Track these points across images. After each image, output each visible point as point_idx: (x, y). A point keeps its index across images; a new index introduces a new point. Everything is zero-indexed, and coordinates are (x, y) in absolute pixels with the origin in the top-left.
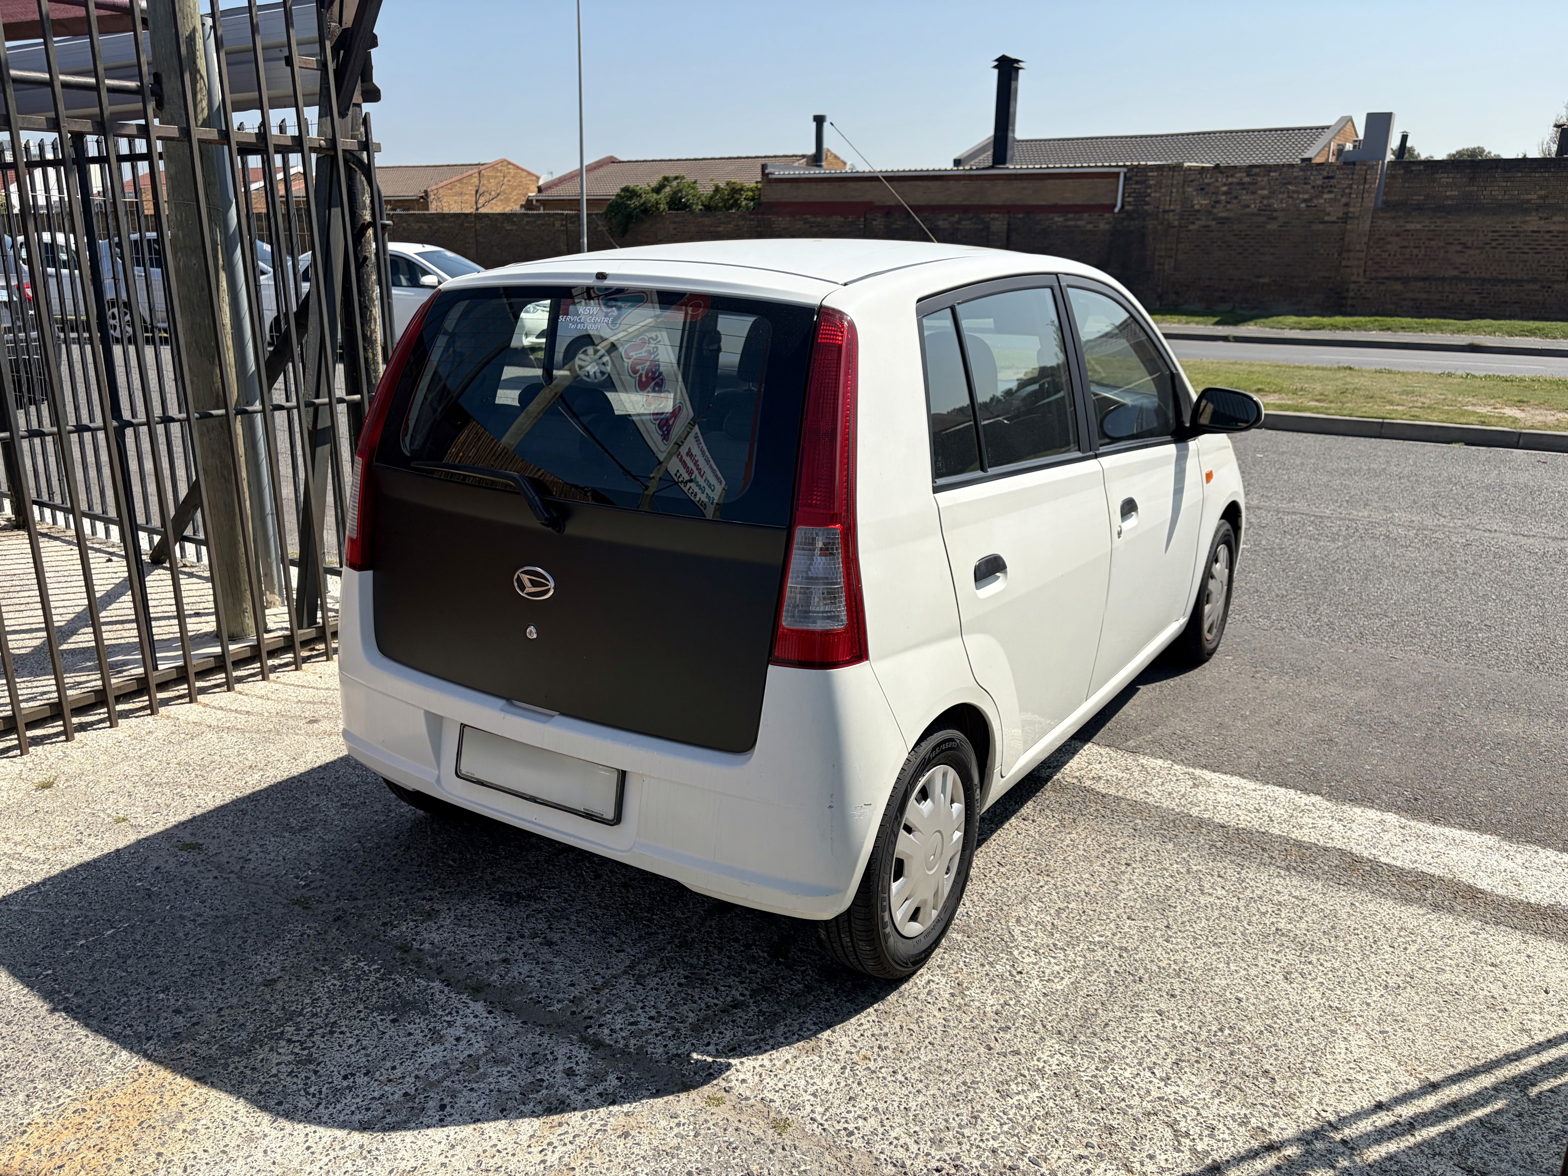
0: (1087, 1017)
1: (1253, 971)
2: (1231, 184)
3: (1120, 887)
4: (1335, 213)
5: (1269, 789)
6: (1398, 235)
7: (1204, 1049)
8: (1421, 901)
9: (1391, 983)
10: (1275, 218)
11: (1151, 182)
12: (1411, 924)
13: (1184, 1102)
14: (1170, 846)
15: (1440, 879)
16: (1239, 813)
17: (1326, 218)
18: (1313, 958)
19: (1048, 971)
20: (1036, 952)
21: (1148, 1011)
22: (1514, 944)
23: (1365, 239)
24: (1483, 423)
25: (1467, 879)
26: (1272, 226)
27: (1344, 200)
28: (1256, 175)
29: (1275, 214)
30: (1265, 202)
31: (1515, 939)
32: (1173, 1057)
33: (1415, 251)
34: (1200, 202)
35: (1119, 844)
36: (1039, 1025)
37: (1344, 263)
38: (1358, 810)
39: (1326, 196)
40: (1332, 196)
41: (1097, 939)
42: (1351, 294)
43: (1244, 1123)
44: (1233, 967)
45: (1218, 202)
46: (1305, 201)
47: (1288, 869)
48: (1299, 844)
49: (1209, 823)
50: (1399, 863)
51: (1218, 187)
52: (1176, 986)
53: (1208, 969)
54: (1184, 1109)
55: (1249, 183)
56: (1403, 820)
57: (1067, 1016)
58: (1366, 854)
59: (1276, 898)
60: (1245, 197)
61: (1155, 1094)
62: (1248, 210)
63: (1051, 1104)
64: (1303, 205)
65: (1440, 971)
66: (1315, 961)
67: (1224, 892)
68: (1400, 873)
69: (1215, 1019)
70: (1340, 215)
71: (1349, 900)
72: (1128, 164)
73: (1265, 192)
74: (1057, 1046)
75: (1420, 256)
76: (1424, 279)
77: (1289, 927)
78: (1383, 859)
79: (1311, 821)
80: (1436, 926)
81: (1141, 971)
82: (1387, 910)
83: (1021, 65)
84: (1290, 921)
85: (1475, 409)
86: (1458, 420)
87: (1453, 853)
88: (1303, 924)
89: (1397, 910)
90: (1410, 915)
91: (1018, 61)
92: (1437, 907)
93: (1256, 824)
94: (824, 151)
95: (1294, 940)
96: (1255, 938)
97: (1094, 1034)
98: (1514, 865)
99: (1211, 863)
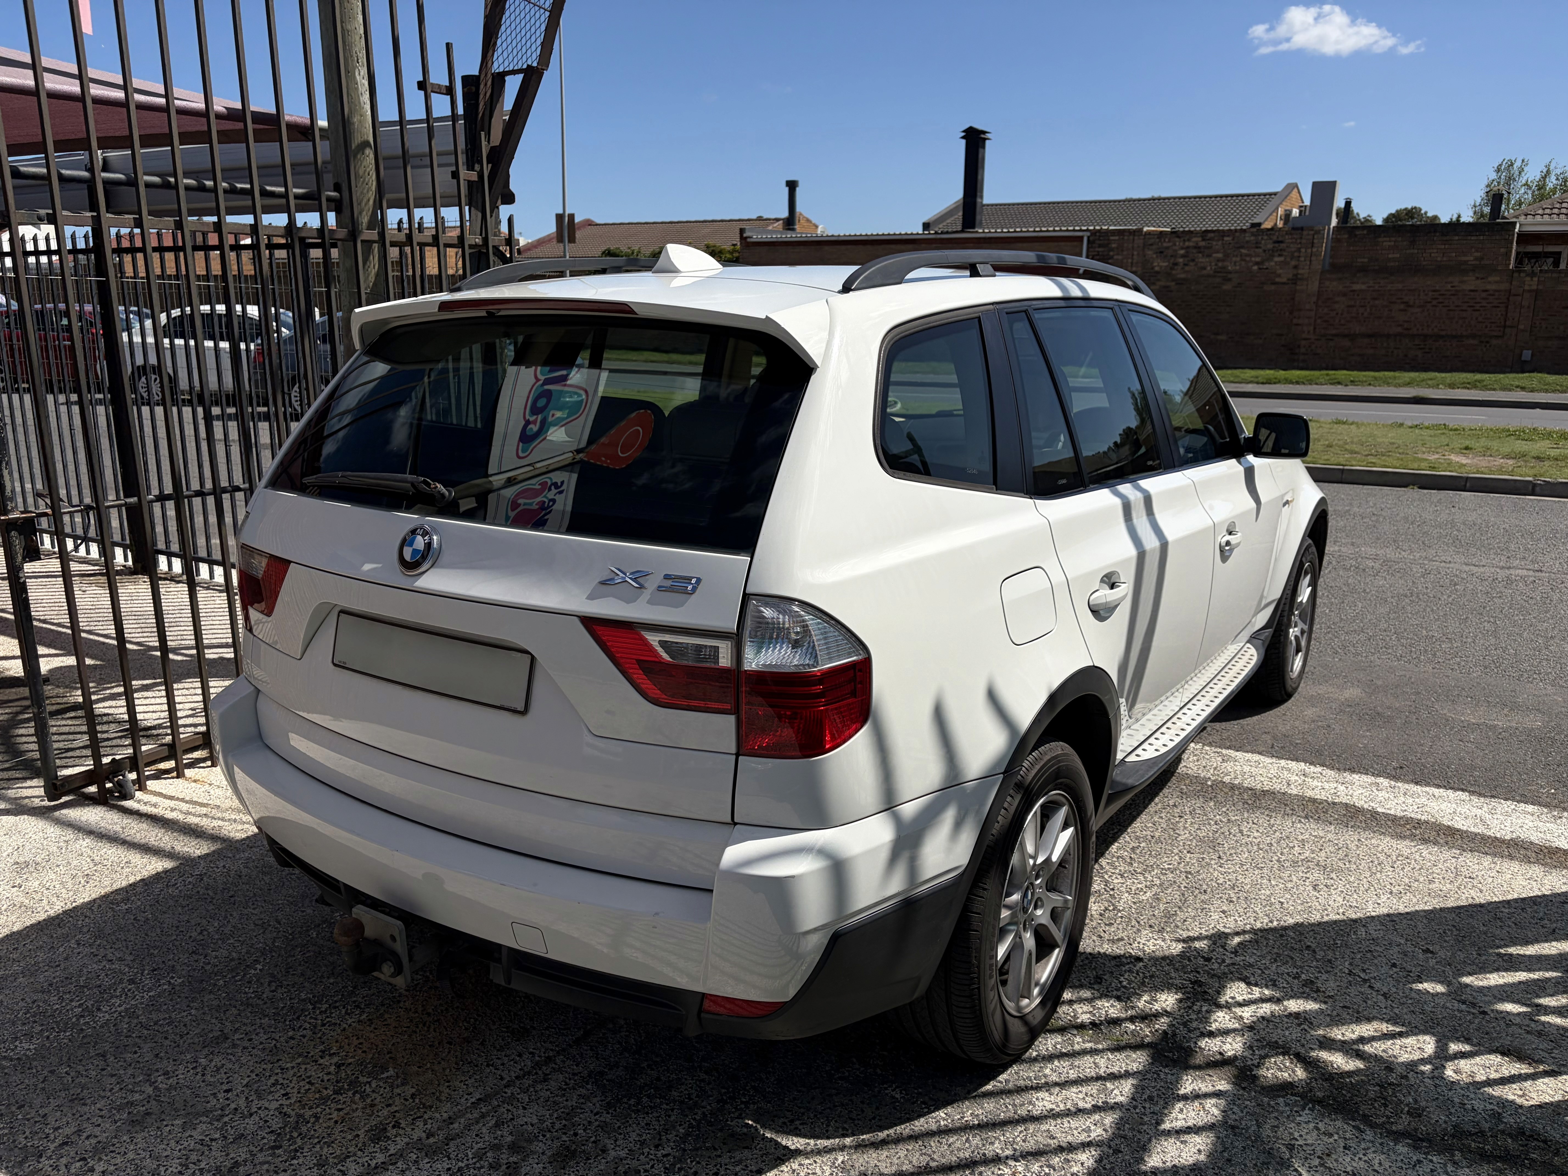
1: (1289, 885)
2: (1188, 247)
3: (1177, 831)
4: (1285, 275)
5: (1283, 762)
6: (1345, 295)
8: (1412, 837)
9: (1394, 890)
10: (1230, 280)
11: (1114, 246)
12: (1406, 852)
13: (1251, 965)
14: (1212, 804)
15: (1427, 822)
16: (1262, 779)
17: (1277, 280)
18: (1333, 875)
19: (1133, 888)
20: (1122, 876)
21: (1215, 912)
22: (1486, 864)
23: (1314, 299)
24: (1433, 468)
25: (1446, 822)
26: (1227, 287)
27: (1293, 263)
28: (1211, 239)
29: (1230, 276)
30: (1220, 264)
31: (1487, 861)
33: (1361, 310)
34: (1159, 264)
35: (1171, 803)
36: (1134, 922)
37: (1295, 321)
38: (1356, 776)
39: (1277, 259)
40: (1282, 259)
41: (1167, 866)
42: (1303, 350)
43: (1297, 977)
44: (1273, 883)
45: (1176, 264)
46: (1257, 263)
47: (1306, 817)
48: (1313, 801)
49: (1239, 787)
50: (1392, 812)
51: (1176, 251)
52: (1233, 895)
53: (1254, 884)
54: (1251, 970)
55: (1205, 247)
56: (1393, 783)
57: (1154, 915)
58: (1366, 806)
59: (1300, 837)
60: (1202, 260)
61: (1228, 961)
62: (1204, 272)
63: (1154, 969)
64: (1255, 268)
65: (1430, 882)
66: (1335, 878)
67: (1259, 834)
68: (1394, 820)
69: (1266, 915)
70: (1290, 276)
71: (1356, 837)
72: (1091, 228)
73: (1220, 255)
74: (1150, 935)
75: (1366, 314)
76: (1369, 336)
77: (1312, 856)
78: (1380, 810)
79: (1320, 784)
80: (1425, 853)
81: (1205, 887)
82: (1386, 843)
83: (988, 135)
84: (1313, 852)
85: (1425, 456)
86: (1410, 466)
87: (1434, 804)
88: (1323, 854)
89: (1394, 843)
90: (1404, 847)
91: (984, 132)
92: (1425, 841)
93: (1277, 787)
94: (797, 215)
95: (1317, 865)
96: (1288, 864)
97: (1177, 927)
98: (1483, 812)
99: (1246, 815)
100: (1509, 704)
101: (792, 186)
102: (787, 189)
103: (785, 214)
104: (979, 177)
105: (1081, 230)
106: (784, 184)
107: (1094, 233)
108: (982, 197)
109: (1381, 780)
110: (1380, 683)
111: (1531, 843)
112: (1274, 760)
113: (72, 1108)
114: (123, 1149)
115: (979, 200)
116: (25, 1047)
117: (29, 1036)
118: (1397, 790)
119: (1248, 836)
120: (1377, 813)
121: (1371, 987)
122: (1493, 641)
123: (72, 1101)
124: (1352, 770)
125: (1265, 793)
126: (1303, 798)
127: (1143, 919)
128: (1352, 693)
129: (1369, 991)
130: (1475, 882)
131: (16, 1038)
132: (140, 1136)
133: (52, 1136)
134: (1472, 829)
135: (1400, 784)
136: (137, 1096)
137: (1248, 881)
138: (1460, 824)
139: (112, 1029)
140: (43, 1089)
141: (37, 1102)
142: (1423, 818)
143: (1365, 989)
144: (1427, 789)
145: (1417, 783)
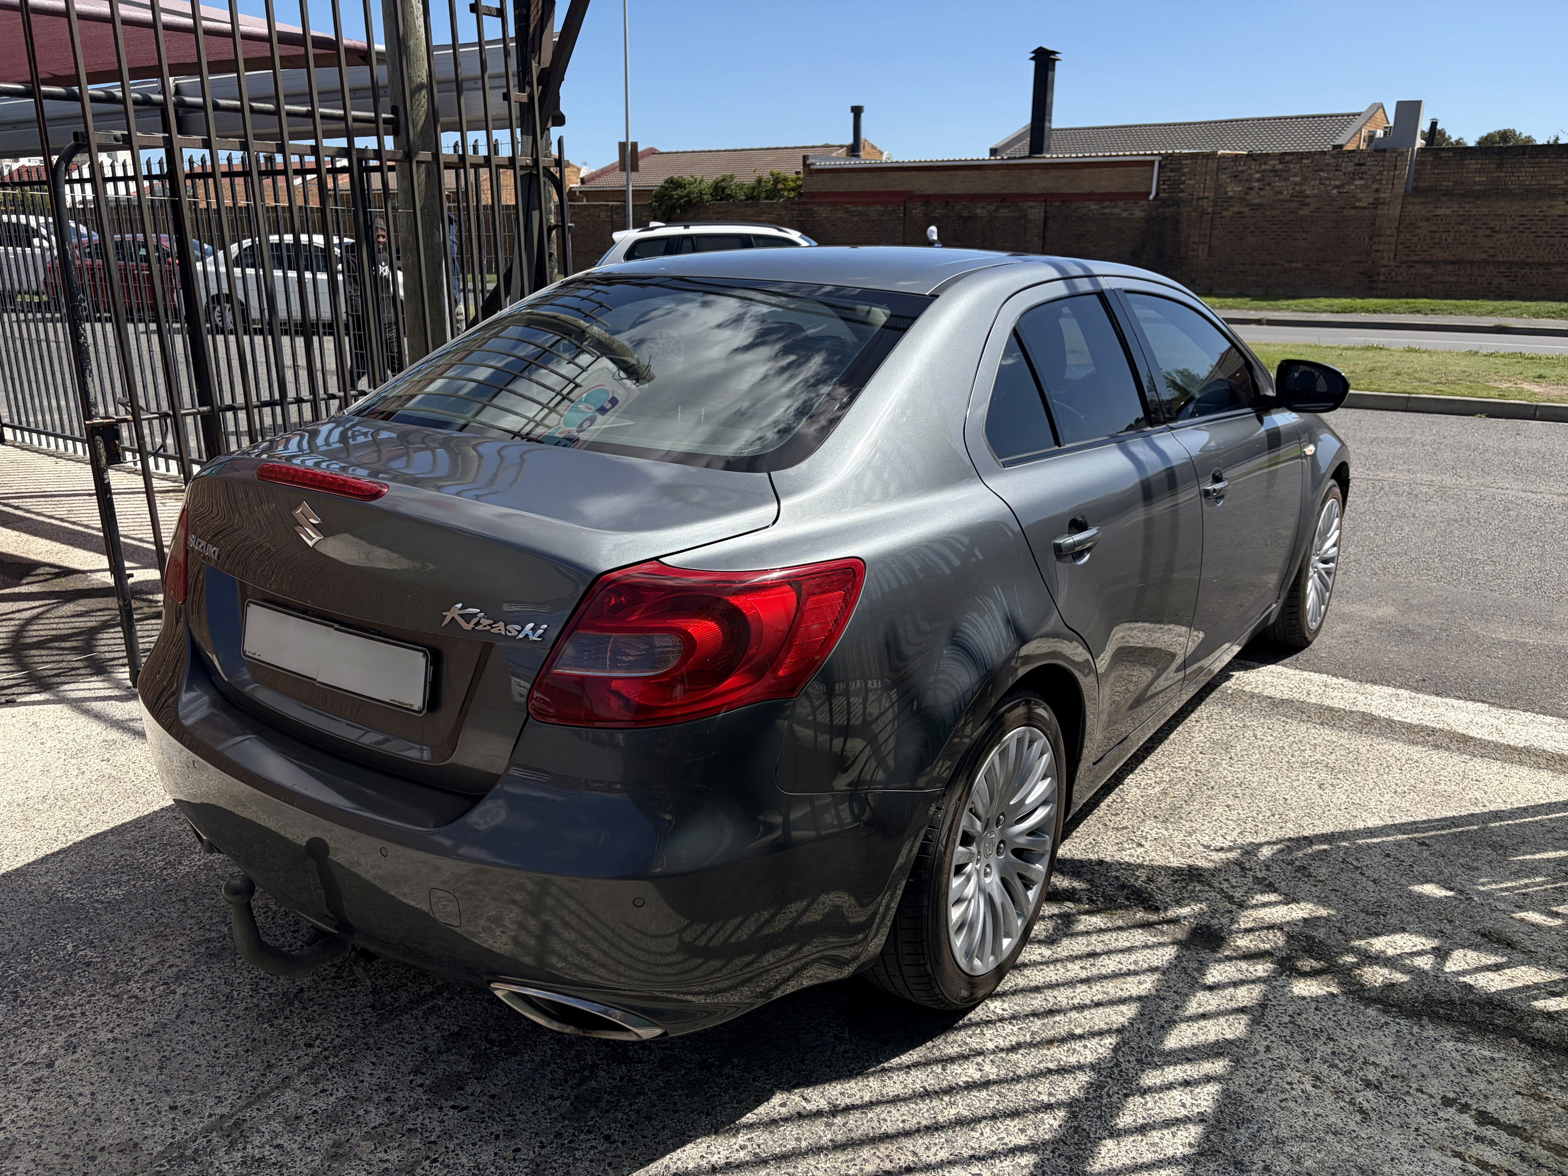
0: (1173, 808)
1: (1295, 784)
2: (1264, 171)
4: (1366, 199)
5: (1306, 674)
6: (1428, 220)
7: (1260, 825)
8: (1425, 743)
9: (1399, 790)
10: (1307, 204)
11: (1186, 170)
12: (1416, 756)
14: (1230, 710)
15: (1441, 730)
16: (1283, 689)
17: (1358, 204)
18: (1341, 776)
19: (1143, 783)
21: (1219, 805)
22: (1494, 769)
23: (1396, 224)
24: (1503, 396)
25: (1461, 730)
26: (1304, 212)
27: (1375, 186)
28: (1288, 162)
29: (1307, 200)
30: (1298, 188)
31: (1496, 766)
32: (1238, 830)
33: (1445, 236)
34: (1234, 189)
36: (1140, 813)
37: (1375, 247)
38: (1377, 687)
39: (1357, 182)
40: (1363, 182)
42: (1382, 278)
43: (1291, 863)
44: (1280, 781)
45: (1251, 189)
46: (1336, 187)
47: (1322, 724)
48: (1331, 709)
49: (1258, 696)
50: (1408, 721)
51: (1251, 175)
52: (1239, 791)
53: (1261, 783)
55: (1282, 170)
56: (1413, 694)
57: (1160, 807)
58: (1383, 715)
59: (1313, 742)
60: (1278, 184)
62: (1280, 196)
63: (1154, 854)
64: (1335, 191)
65: (1437, 783)
66: (1342, 778)
67: (1272, 738)
68: (1410, 727)
69: (1269, 810)
70: (1371, 200)
71: (1369, 743)
72: (1163, 152)
73: (1298, 179)
74: (1154, 824)
75: (1449, 240)
76: (1453, 263)
77: (1322, 758)
78: (1396, 718)
79: (1340, 694)
80: (1435, 757)
81: (1213, 784)
82: (1397, 748)
83: (1058, 56)
84: (1323, 755)
85: (1496, 385)
86: (1480, 394)
87: (1452, 714)
88: (1333, 757)
89: (1405, 748)
90: (1416, 752)
91: (1054, 53)
92: (1437, 747)
93: (1297, 696)
94: (862, 141)
95: (1326, 766)
96: (1297, 765)
97: (1181, 818)
98: (1501, 723)
99: (1262, 721)
100: (1544, 623)
101: (857, 111)
102: (852, 115)
103: (850, 140)
104: (1048, 100)
105: (1152, 155)
106: (849, 109)
107: (1166, 157)
108: (1050, 121)
109: (1401, 691)
110: (1414, 602)
111: (1544, 751)
112: (1297, 672)
113: (156, 942)
114: (201, 977)
115: (1047, 124)
116: (115, 892)
117: (118, 883)
118: (1416, 701)
119: (1262, 740)
120: (1393, 721)
121: (1362, 874)
122: (1538, 564)
123: (156, 937)
124: (1374, 682)
125: (1283, 701)
126: (1321, 706)
127: (1149, 811)
128: (1386, 611)
129: (1360, 877)
130: (1481, 785)
131: (107, 885)
132: (215, 968)
133: (139, 965)
134: (1487, 737)
135: (1420, 696)
136: (214, 934)
137: (1256, 779)
138: (1474, 732)
139: (192, 880)
140: (131, 927)
141: (126, 937)
142: (1438, 726)
143: (1357, 875)
144: (1447, 700)
145: (1437, 695)
